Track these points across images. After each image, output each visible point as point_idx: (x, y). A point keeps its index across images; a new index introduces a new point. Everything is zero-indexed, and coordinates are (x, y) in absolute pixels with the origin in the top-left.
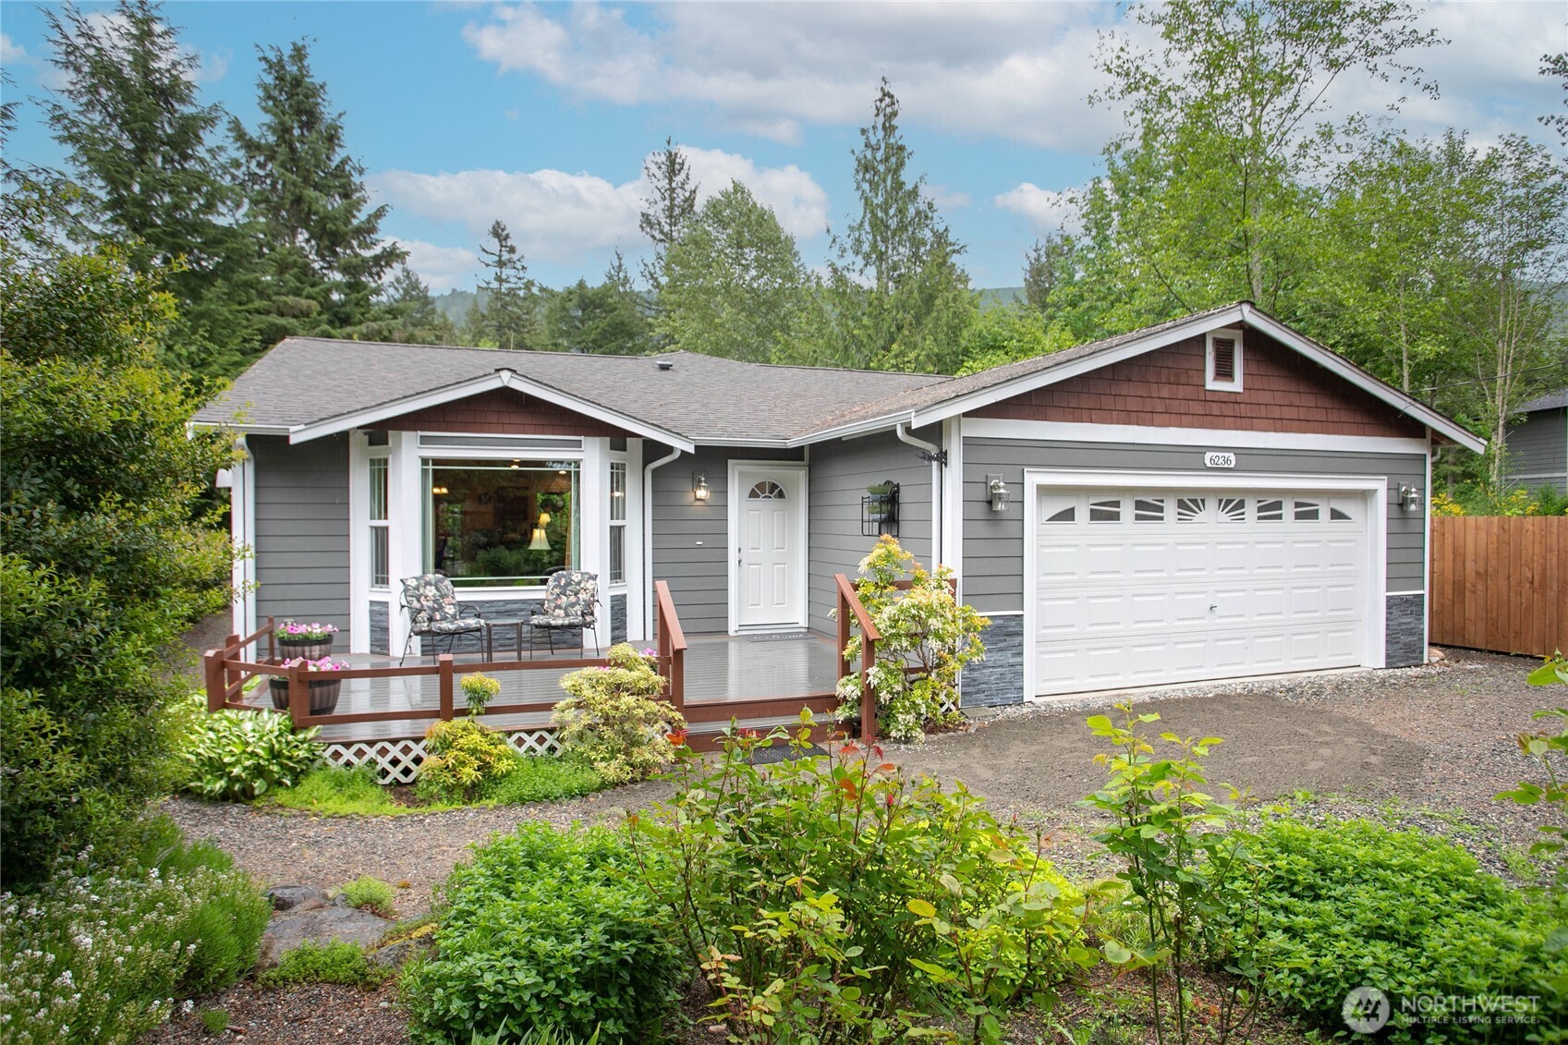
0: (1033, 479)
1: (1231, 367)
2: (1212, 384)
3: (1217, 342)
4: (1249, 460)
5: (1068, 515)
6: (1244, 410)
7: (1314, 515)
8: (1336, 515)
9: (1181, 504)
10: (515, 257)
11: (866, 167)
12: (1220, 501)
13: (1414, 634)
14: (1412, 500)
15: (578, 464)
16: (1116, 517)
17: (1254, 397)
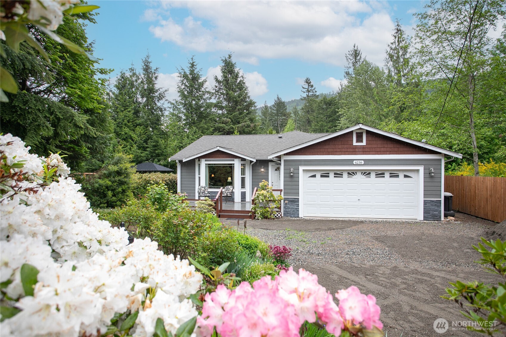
0: (301, 168)
1: (362, 139)
2: (355, 143)
3: (357, 133)
4: (367, 162)
5: (314, 176)
6: (366, 150)
7: (397, 176)
8: (406, 176)
9: (349, 173)
10: (313, 89)
12: (362, 173)
13: (437, 211)
14: (433, 173)
15: (234, 164)
16: (328, 176)
17: (370, 146)
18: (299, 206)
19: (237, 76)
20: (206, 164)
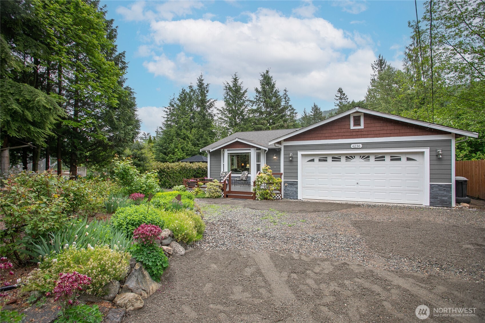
0: (300, 153)
1: (360, 122)
2: (352, 127)
4: (365, 145)
5: (313, 160)
6: (364, 133)
8: (408, 159)
9: (347, 157)
12: (360, 157)
13: (446, 197)
15: (250, 153)
16: (326, 161)
17: (368, 129)
18: (297, 189)
19: (273, 87)
20: (228, 153)
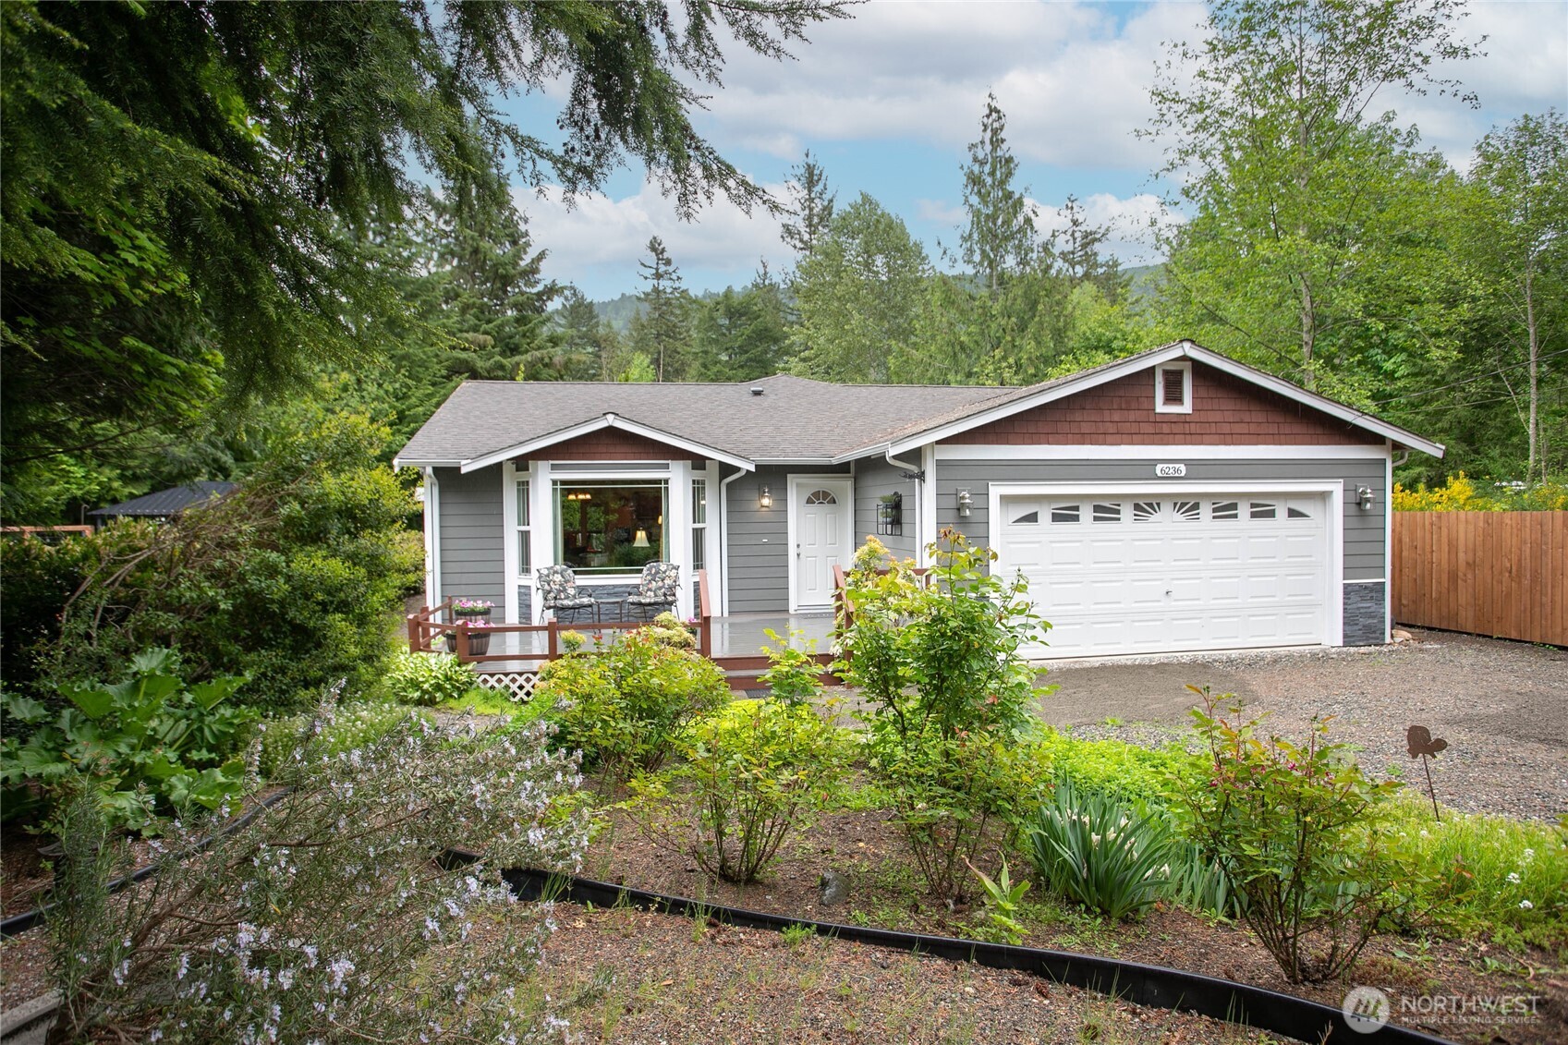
0: (996, 491)
1: (1181, 393)
2: (1161, 407)
3: (1166, 373)
4: (1198, 469)
5: (1032, 518)
6: (1193, 428)
7: (1271, 514)
8: (1293, 513)
9: (1137, 507)
10: (670, 269)
11: (975, 180)
12: (1175, 504)
13: (1374, 617)
14: (1368, 500)
15: (666, 481)
16: (1076, 518)
17: (1203, 416)
20: (555, 482)
